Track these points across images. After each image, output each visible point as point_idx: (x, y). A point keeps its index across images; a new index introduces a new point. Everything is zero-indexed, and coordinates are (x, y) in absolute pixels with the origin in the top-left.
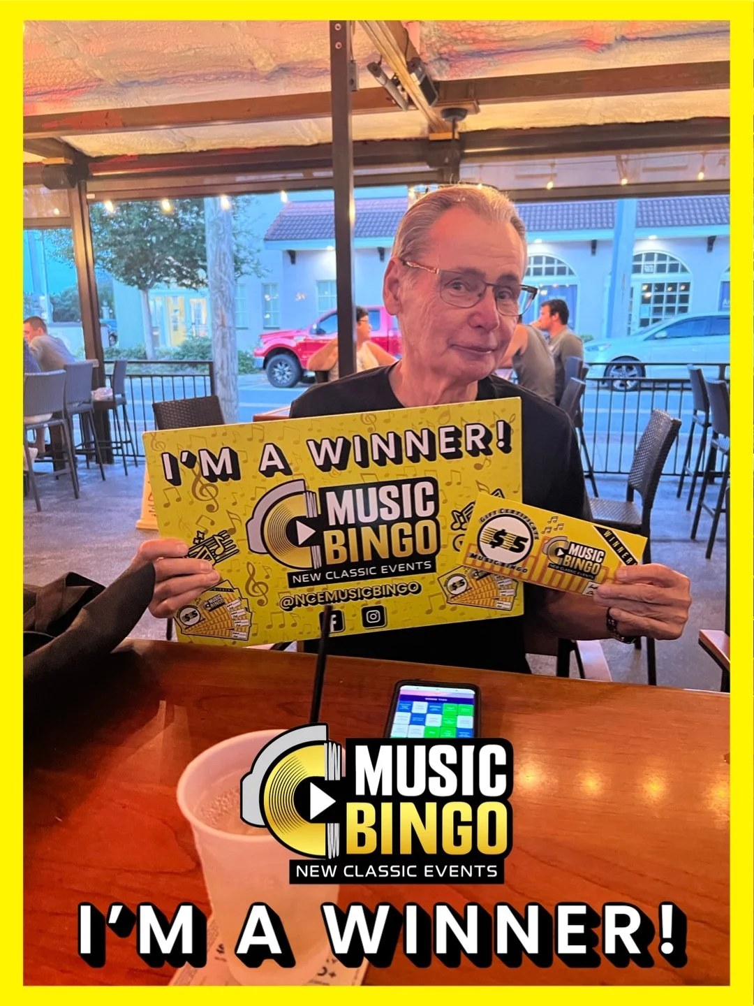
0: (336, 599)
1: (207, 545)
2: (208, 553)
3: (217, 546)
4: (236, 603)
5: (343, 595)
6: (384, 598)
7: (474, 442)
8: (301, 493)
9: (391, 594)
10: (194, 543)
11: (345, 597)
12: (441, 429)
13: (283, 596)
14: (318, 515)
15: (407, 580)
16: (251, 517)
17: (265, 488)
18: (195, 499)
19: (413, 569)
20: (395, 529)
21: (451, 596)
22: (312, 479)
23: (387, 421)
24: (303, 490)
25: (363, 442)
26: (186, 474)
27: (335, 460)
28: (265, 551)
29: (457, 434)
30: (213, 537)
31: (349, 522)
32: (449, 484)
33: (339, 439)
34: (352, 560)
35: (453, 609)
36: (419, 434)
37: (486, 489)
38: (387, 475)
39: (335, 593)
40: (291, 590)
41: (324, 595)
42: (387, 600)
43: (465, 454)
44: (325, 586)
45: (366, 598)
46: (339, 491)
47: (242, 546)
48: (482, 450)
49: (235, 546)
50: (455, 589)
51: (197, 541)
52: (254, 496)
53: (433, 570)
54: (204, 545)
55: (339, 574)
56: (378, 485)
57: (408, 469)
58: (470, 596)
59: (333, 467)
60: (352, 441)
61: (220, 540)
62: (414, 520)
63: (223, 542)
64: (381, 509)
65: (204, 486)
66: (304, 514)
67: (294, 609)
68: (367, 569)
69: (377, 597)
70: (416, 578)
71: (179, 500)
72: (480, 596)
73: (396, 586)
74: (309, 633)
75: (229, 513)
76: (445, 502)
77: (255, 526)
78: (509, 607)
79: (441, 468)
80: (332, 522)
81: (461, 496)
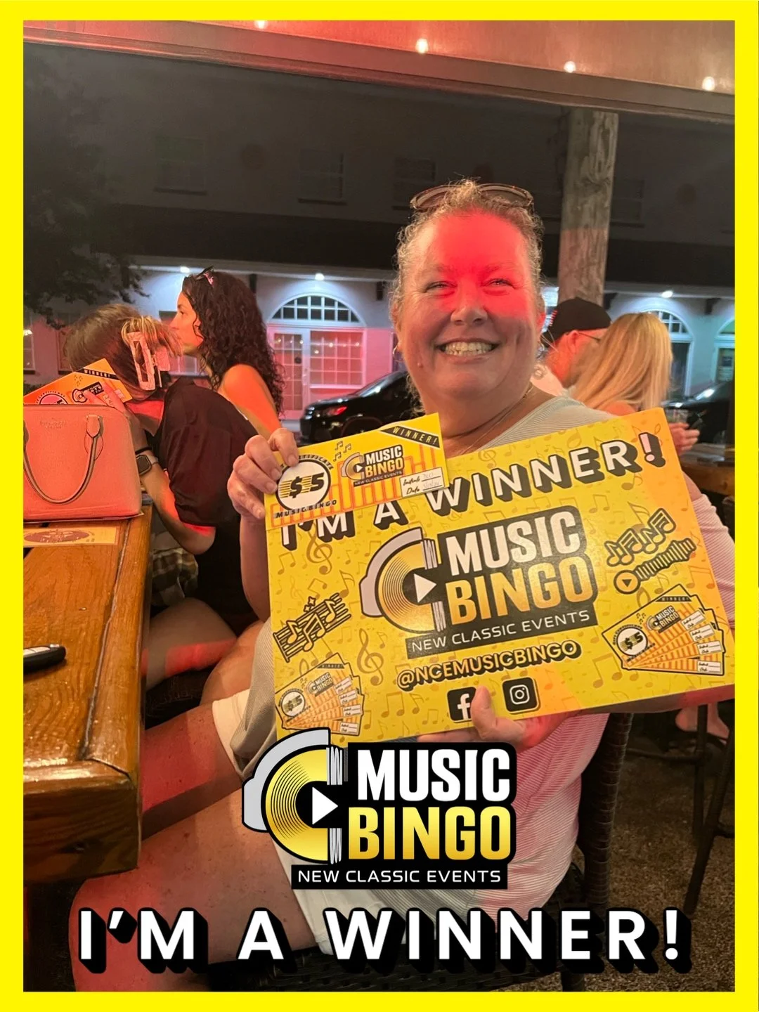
0: (468, 671)
1: (318, 611)
2: (318, 621)
3: (328, 612)
4: (346, 683)
5: (476, 666)
6: (531, 665)
7: (615, 461)
8: (418, 542)
9: (539, 661)
10: (304, 611)
11: (479, 667)
12: (572, 453)
13: (400, 670)
14: (438, 565)
15: (559, 638)
16: (364, 575)
17: (380, 542)
18: (308, 561)
19: (565, 623)
20: (533, 572)
21: (626, 658)
22: (429, 526)
23: (508, 454)
24: (421, 539)
25: (484, 480)
26: (303, 537)
27: (454, 502)
28: (380, 614)
29: (592, 454)
30: (324, 602)
31: (475, 570)
32: (593, 511)
33: (456, 481)
34: (483, 617)
35: (634, 678)
36: (547, 462)
37: (644, 510)
38: (515, 510)
39: (466, 662)
40: (410, 661)
41: (451, 666)
42: (536, 670)
43: (607, 474)
44: (451, 654)
45: (507, 667)
46: (460, 536)
47: (355, 610)
48: (628, 468)
49: (347, 610)
50: (630, 648)
51: (307, 609)
52: (368, 552)
53: (593, 621)
54: (314, 613)
55: (468, 637)
56: (505, 523)
57: (539, 501)
58: (654, 656)
59: (452, 510)
60: (471, 481)
61: (332, 605)
62: (556, 558)
63: (334, 607)
64: (513, 551)
65: (319, 547)
66: (423, 565)
67: (414, 687)
68: (503, 627)
69: (521, 666)
70: (572, 635)
71: (293, 565)
72: (670, 657)
73: (545, 648)
74: (435, 722)
75: (341, 573)
76: (593, 532)
77: (369, 584)
78: (719, 670)
79: (579, 494)
80: (455, 571)
81: (613, 523)
